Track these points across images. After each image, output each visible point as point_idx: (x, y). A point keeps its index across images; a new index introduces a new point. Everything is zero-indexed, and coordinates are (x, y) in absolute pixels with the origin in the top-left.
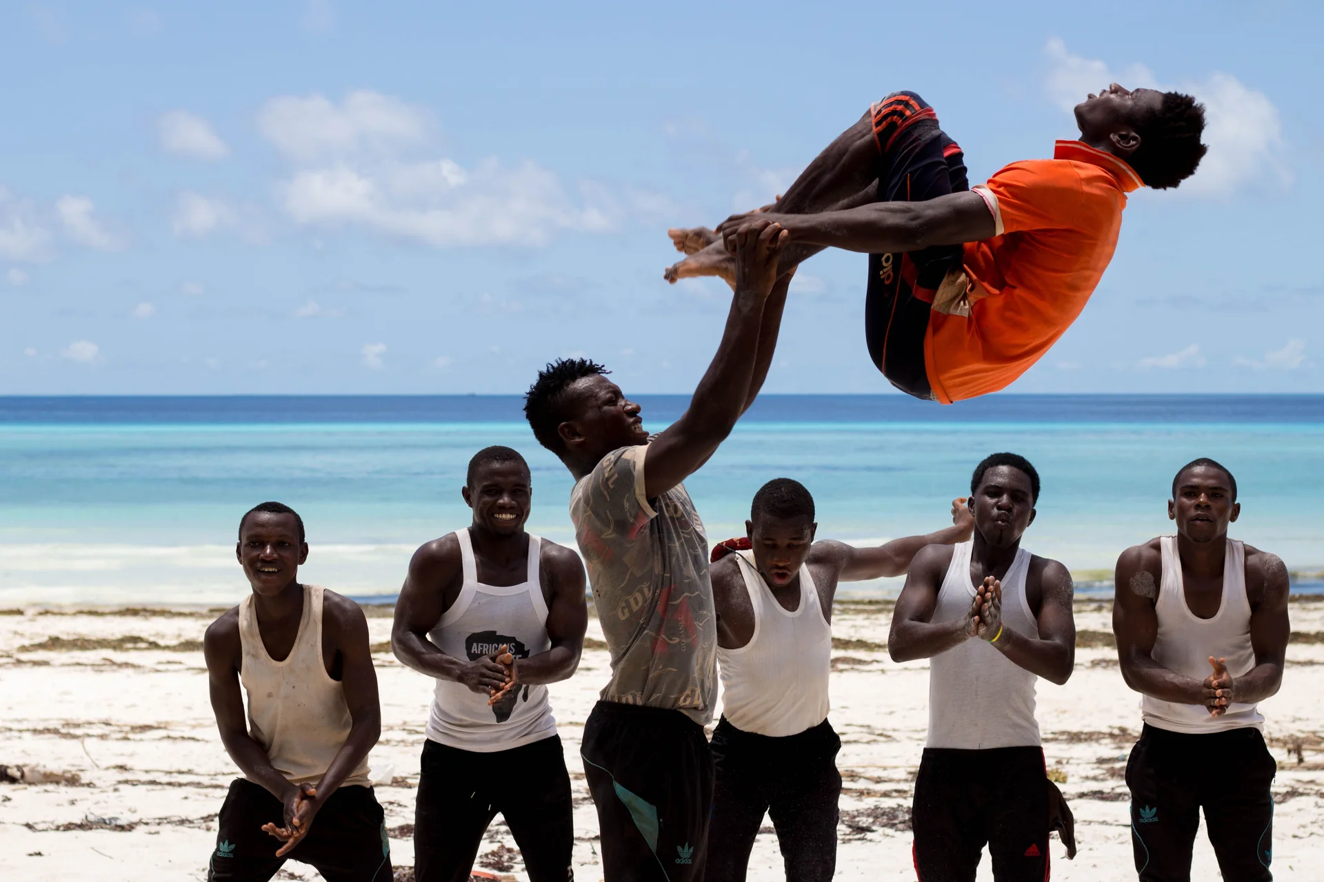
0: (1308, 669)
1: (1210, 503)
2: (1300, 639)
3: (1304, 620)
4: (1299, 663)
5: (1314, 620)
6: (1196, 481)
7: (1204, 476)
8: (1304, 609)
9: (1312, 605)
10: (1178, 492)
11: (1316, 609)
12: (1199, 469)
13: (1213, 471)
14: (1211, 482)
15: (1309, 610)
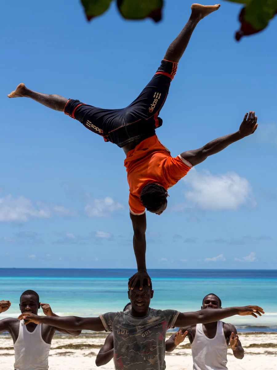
0: (258, 356)
1: (212, 305)
2: (256, 346)
3: (256, 340)
4: (255, 354)
5: (259, 340)
6: (209, 299)
7: (212, 298)
8: (256, 336)
9: (259, 335)
10: (204, 302)
11: (260, 336)
12: (211, 296)
13: (214, 297)
14: (213, 299)
15: (258, 337)
